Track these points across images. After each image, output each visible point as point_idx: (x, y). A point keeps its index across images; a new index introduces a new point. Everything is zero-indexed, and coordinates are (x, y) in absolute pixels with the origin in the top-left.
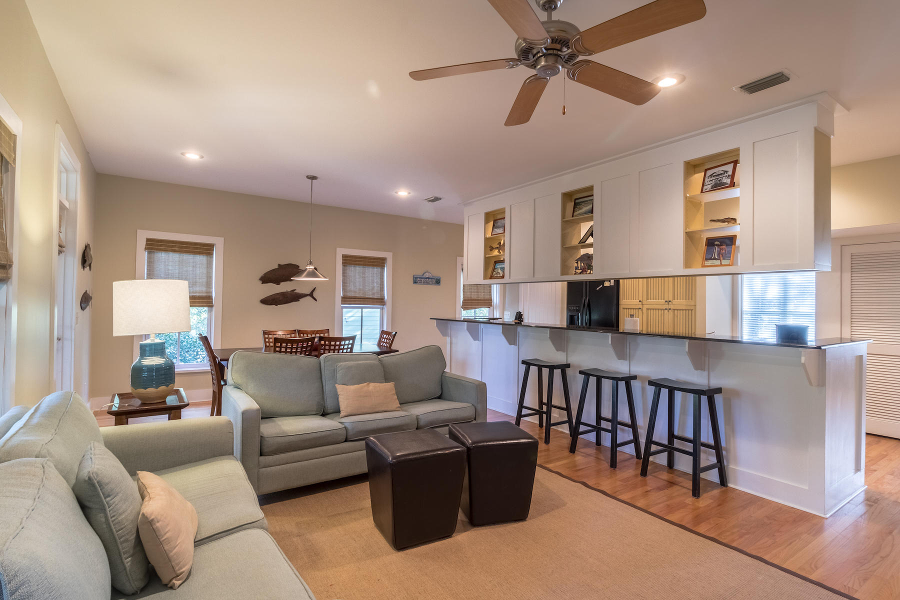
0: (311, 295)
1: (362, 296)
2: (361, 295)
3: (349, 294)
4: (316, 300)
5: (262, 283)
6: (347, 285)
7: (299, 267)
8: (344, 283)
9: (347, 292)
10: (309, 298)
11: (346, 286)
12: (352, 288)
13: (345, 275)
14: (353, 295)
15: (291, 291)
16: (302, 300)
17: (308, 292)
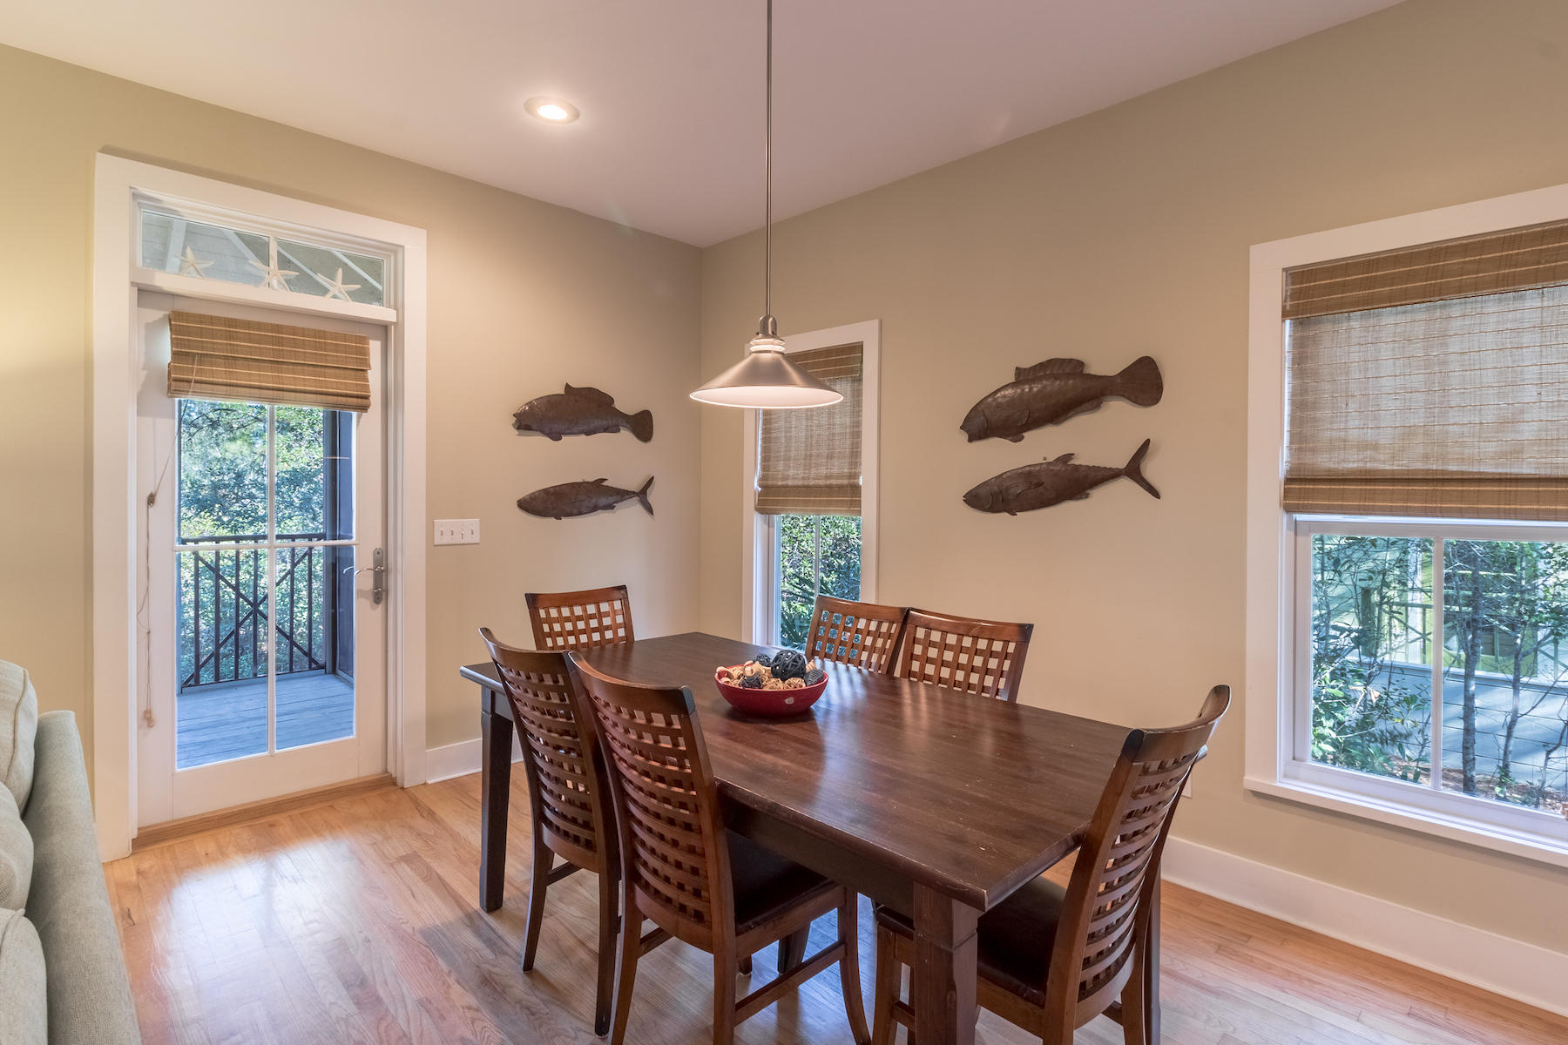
0: (1133, 471)
1: (1419, 466)
2: (1413, 461)
3: (1326, 462)
4: (1155, 493)
5: (970, 440)
6: (1319, 414)
7: (1081, 364)
8: (1303, 406)
9: (1313, 450)
10: (1125, 484)
11: (1315, 420)
12: (1353, 426)
13: (1309, 365)
14: (1351, 462)
15: (1058, 460)
16: (1099, 494)
17: (1122, 463)
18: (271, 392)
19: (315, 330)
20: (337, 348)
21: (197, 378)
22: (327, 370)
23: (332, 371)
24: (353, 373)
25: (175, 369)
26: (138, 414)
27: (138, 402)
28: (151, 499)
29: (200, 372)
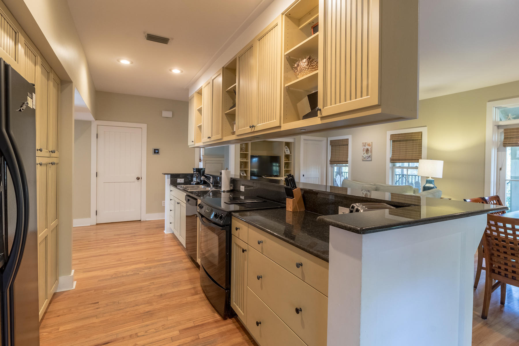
25: (504, 141)
26: (498, 151)
27: (498, 149)
28: (501, 169)
29: (509, 141)
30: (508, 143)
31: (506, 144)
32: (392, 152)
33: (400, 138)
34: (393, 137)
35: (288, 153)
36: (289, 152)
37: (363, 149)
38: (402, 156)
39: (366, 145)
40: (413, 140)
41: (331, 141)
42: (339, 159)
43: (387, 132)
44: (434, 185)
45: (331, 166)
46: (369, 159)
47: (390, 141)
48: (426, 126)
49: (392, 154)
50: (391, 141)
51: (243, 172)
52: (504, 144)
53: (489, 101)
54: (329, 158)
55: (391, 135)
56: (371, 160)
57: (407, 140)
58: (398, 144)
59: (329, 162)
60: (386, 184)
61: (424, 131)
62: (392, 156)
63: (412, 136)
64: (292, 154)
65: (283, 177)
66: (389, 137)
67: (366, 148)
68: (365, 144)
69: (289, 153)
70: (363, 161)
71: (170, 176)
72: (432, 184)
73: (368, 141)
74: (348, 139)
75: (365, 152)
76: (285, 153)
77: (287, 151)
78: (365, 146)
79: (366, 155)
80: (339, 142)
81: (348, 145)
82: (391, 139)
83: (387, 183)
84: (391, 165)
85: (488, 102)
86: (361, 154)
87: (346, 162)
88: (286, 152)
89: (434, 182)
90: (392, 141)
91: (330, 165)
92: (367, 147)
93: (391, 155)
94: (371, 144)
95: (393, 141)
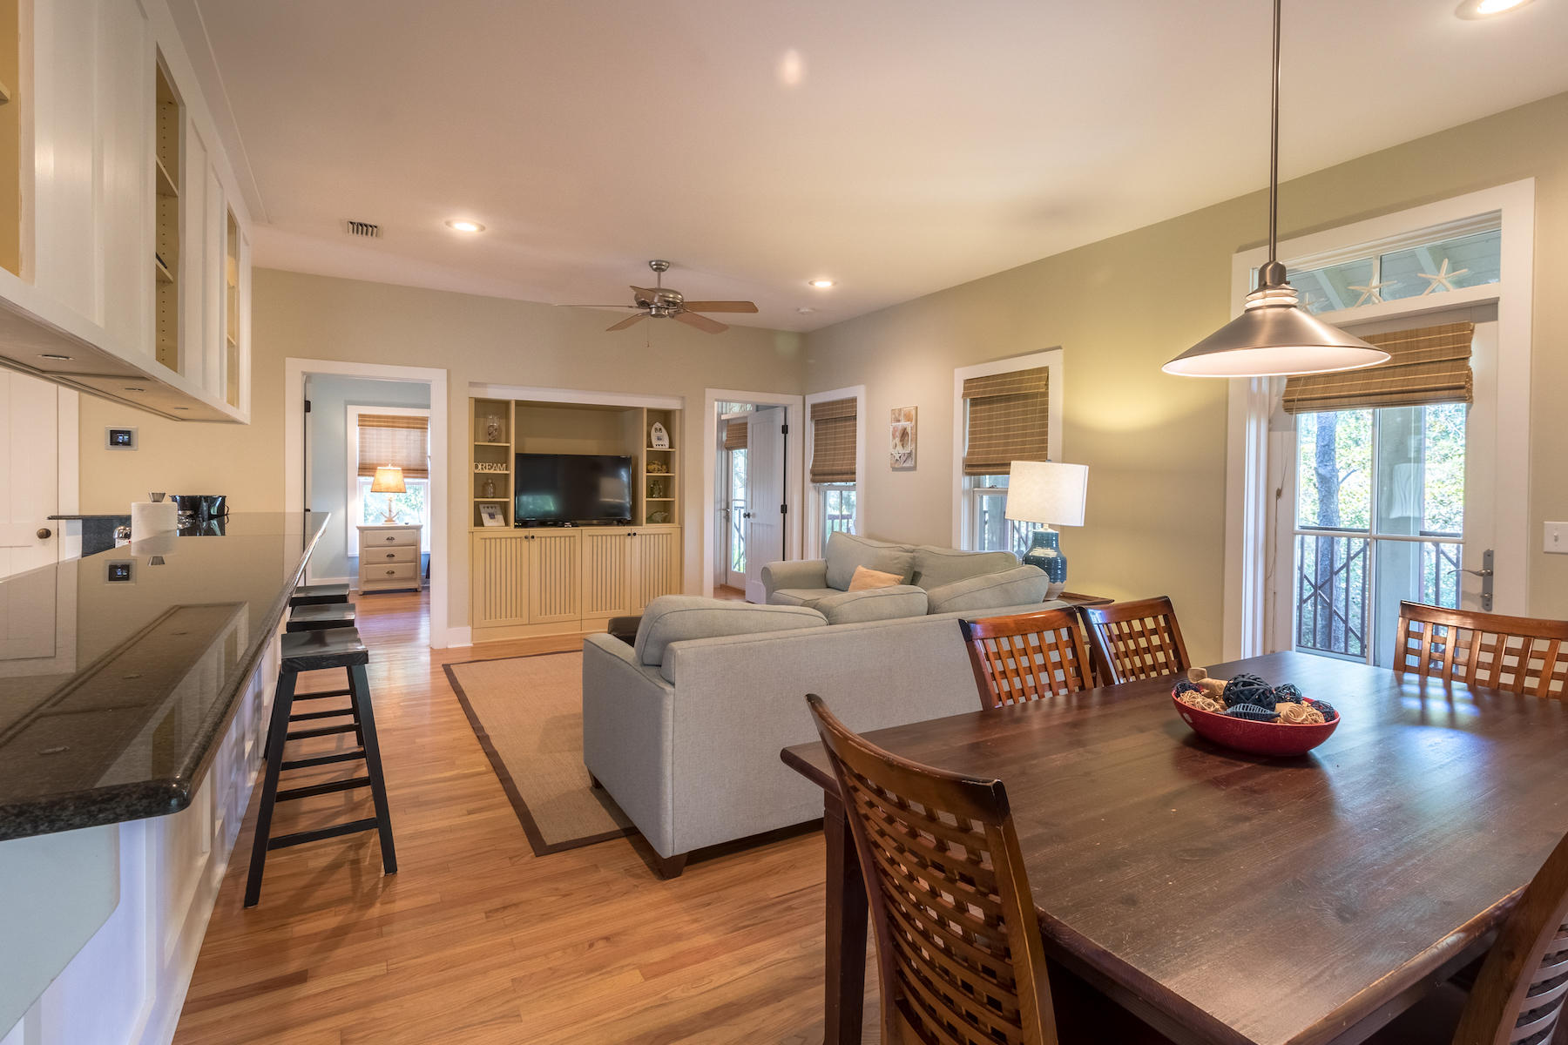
18: (1379, 397)
19: (1407, 331)
20: (1430, 343)
21: (1299, 397)
22: (1420, 367)
23: (1426, 366)
24: (1450, 364)
25: (1287, 393)
26: (1270, 430)
27: (1270, 422)
28: (1279, 493)
29: (1303, 392)
30: (1299, 400)
31: (1293, 401)
32: (970, 440)
33: (990, 392)
34: (971, 388)
35: (661, 444)
36: (666, 442)
37: (891, 430)
38: (995, 452)
39: (902, 418)
40: (1026, 396)
41: (814, 406)
42: (833, 465)
43: (956, 370)
44: (1057, 549)
45: (815, 487)
46: (909, 464)
47: (965, 401)
48: (1060, 348)
49: (970, 447)
50: (968, 400)
51: (490, 510)
52: (1286, 401)
53: (1241, 249)
54: (809, 464)
55: (967, 381)
56: (914, 468)
57: (1008, 398)
58: (985, 411)
59: (808, 476)
60: (951, 547)
61: (1055, 363)
62: (969, 453)
63: (1021, 382)
64: (677, 450)
65: (641, 525)
66: (959, 389)
67: (900, 428)
68: (899, 415)
69: (667, 446)
70: (894, 469)
71: (79, 524)
72: (1051, 547)
73: (906, 404)
74: (854, 400)
75: (897, 440)
76: (650, 445)
77: (659, 439)
78: (899, 421)
79: (899, 448)
80: (832, 409)
81: (855, 418)
82: (965, 396)
83: (954, 545)
84: (966, 482)
85: (1238, 252)
86: (890, 448)
87: (850, 475)
88: (654, 442)
89: (1057, 541)
90: (972, 400)
91: (811, 485)
92: (903, 423)
93: (966, 450)
94: (913, 412)
95: (974, 402)
